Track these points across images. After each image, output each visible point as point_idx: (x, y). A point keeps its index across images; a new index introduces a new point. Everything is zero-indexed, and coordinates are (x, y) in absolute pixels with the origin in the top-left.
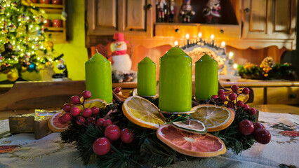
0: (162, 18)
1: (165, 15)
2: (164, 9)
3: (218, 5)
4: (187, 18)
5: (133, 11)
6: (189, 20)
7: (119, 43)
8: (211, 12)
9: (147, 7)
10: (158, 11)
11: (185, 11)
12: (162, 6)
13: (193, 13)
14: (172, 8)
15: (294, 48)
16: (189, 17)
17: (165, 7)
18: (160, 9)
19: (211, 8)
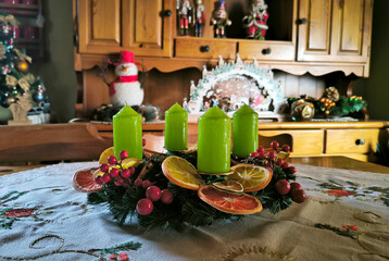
0: (185, 29)
1: (189, 25)
2: (188, 16)
3: (264, 12)
4: (220, 30)
5: (144, 19)
6: (223, 33)
7: (125, 65)
8: (255, 22)
9: (164, 14)
10: (179, 18)
11: (218, 19)
12: (184, 11)
13: (229, 23)
14: (199, 15)
15: (367, 75)
16: (223, 28)
17: (190, 13)
18: (182, 15)
19: (255, 16)
